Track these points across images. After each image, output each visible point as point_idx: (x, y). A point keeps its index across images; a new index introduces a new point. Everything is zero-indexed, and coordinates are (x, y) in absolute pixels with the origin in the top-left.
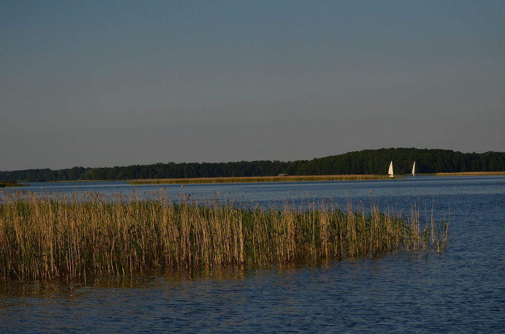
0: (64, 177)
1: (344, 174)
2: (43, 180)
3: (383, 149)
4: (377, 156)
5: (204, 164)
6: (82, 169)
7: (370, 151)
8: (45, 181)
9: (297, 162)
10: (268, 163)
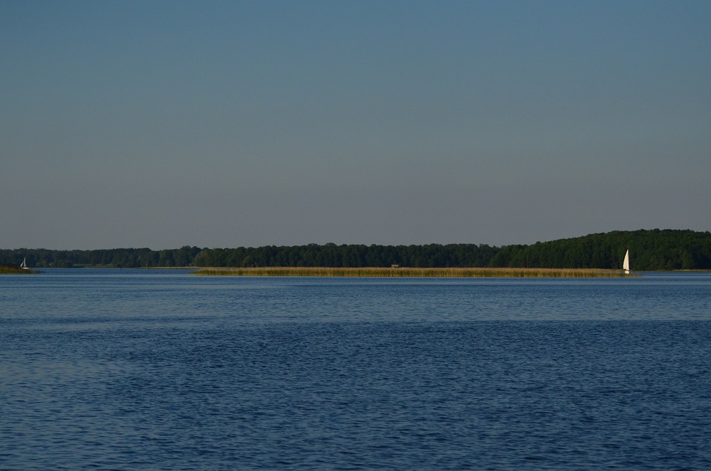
0: (168, 261)
1: (581, 267)
2: (136, 265)
3: (642, 230)
4: (632, 241)
5: (374, 247)
6: (196, 250)
7: (622, 233)
8: (140, 266)
9: (511, 247)
10: (472, 247)
